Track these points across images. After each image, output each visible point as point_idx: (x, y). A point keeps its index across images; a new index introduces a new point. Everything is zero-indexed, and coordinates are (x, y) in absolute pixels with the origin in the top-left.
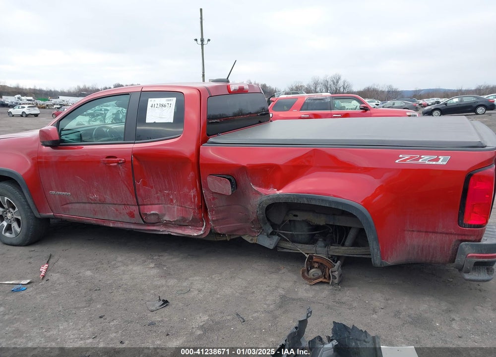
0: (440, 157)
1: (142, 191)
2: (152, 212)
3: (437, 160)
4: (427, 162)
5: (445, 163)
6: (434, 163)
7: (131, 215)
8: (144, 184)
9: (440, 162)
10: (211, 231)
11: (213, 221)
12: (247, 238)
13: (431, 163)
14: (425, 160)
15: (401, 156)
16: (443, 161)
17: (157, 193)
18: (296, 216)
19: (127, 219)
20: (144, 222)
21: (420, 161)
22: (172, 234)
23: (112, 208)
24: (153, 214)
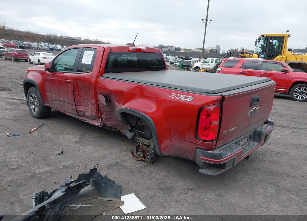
0: (189, 97)
1: (77, 98)
2: (81, 110)
3: (187, 98)
4: (183, 99)
5: (190, 100)
6: (186, 100)
7: (73, 109)
8: (79, 95)
9: (188, 100)
10: (104, 124)
11: (104, 119)
12: (122, 131)
13: (184, 99)
14: (182, 98)
15: (172, 94)
16: (189, 99)
17: (84, 100)
18: (142, 123)
19: (72, 111)
20: (78, 114)
21: (180, 98)
22: (89, 123)
23: (67, 105)
24: (81, 111)
